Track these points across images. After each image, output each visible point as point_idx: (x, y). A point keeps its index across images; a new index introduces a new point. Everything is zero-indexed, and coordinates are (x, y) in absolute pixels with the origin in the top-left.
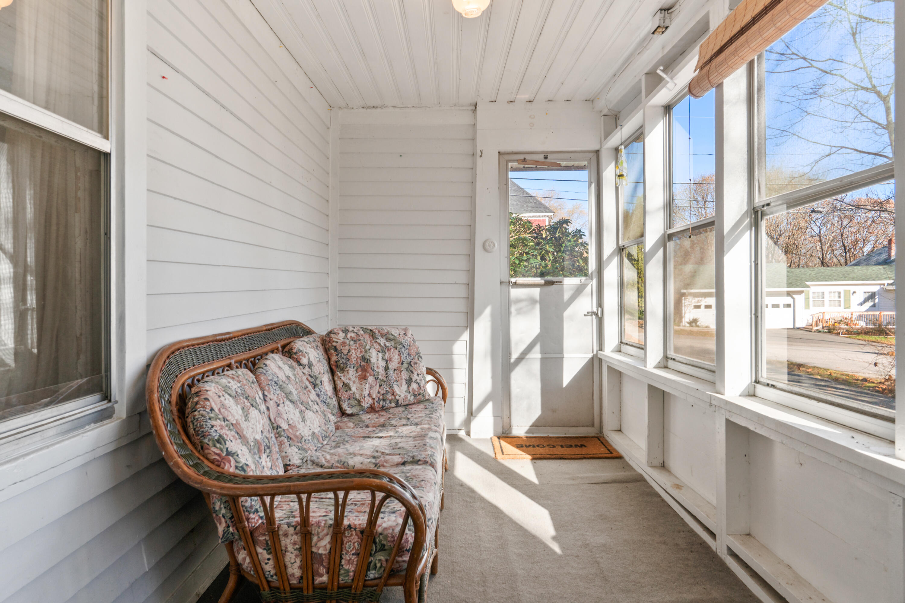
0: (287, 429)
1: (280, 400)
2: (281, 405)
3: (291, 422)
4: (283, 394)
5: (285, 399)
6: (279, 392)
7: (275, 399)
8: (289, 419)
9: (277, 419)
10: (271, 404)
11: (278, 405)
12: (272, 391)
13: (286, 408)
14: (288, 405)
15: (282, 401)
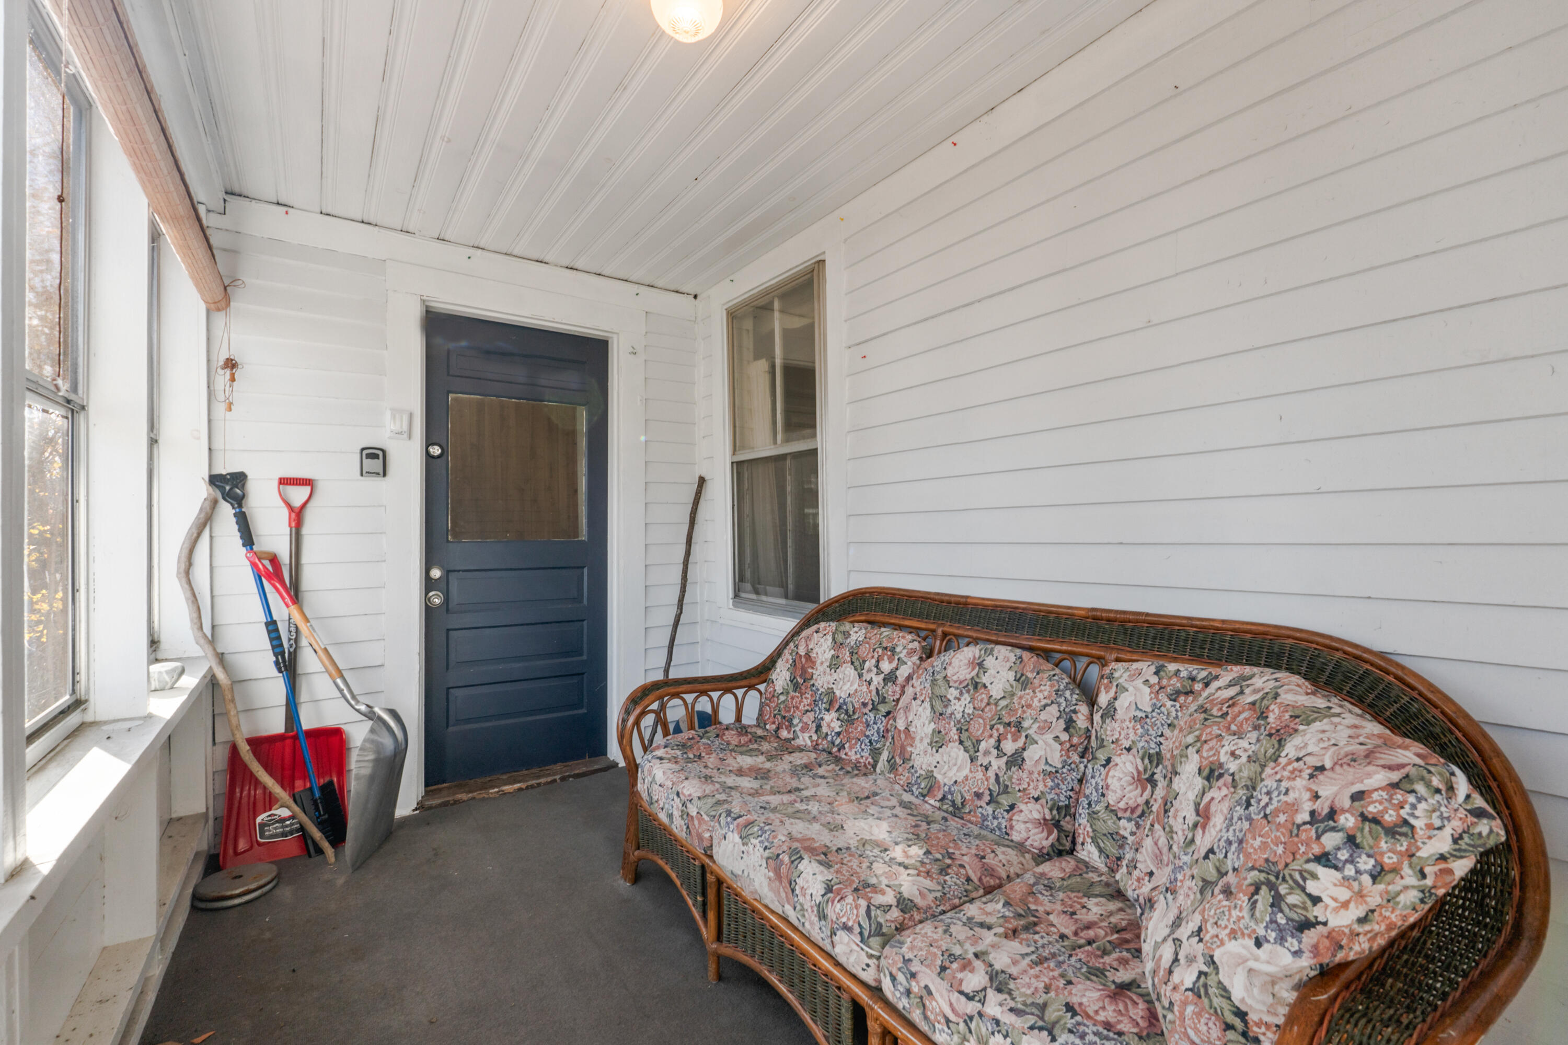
0: (900, 731)
1: (921, 695)
2: (918, 702)
3: (912, 729)
4: (930, 691)
5: (928, 699)
6: (927, 685)
7: (918, 689)
8: (913, 724)
9: (901, 711)
10: (909, 691)
11: (915, 699)
12: (923, 678)
13: (921, 709)
14: (925, 708)
15: (922, 698)
